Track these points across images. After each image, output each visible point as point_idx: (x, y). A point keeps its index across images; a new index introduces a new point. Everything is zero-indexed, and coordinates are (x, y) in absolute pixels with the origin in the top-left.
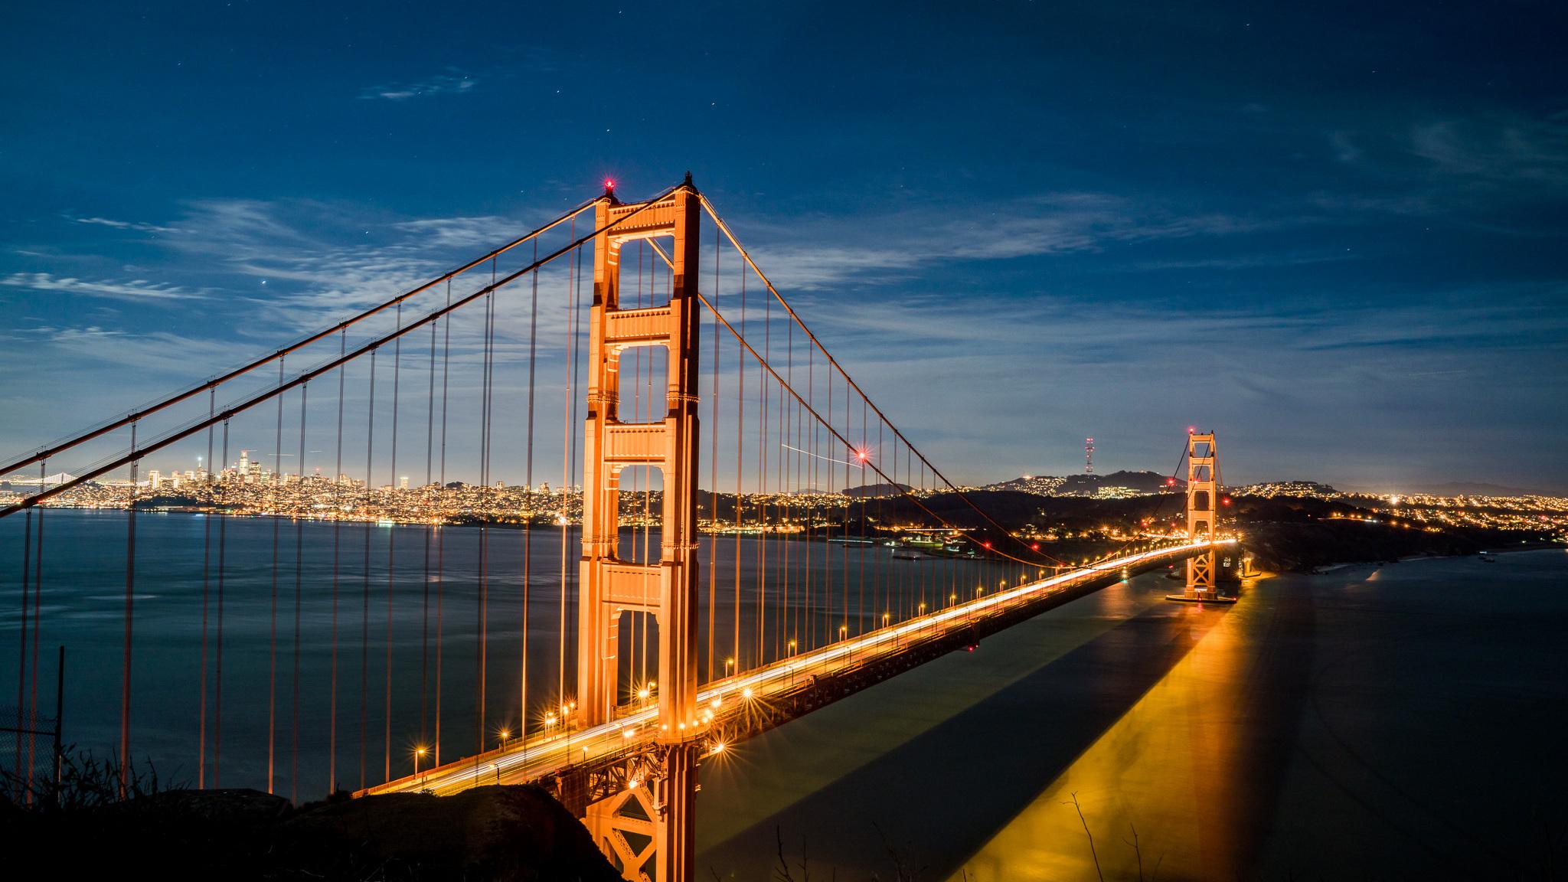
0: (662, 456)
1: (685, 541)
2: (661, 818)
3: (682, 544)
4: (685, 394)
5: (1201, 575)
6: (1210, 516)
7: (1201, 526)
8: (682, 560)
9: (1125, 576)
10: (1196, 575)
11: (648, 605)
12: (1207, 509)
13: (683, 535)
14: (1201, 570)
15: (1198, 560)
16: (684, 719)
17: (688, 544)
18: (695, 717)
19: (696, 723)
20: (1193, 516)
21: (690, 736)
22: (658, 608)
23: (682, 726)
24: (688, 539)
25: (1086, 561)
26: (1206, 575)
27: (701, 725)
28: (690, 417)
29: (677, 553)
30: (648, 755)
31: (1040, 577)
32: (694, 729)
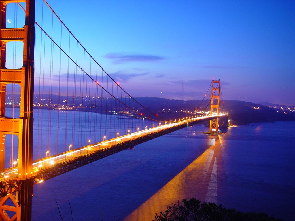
0: (20, 80)
1: (28, 110)
2: (19, 205)
3: (27, 111)
4: (29, 59)
5: (214, 126)
6: (217, 107)
7: (215, 110)
8: (27, 117)
9: (188, 125)
10: (212, 125)
11: (14, 132)
12: (217, 105)
13: (27, 108)
14: (214, 124)
15: (213, 121)
16: (27, 172)
17: (29, 111)
18: (32, 171)
19: (31, 173)
20: (212, 107)
21: (29, 177)
22: (18, 133)
23: (26, 174)
24: (29, 109)
25: (175, 120)
26: (216, 126)
27: (34, 173)
28: (31, 67)
29: (25, 114)
30: (14, 184)
31: (160, 125)
32: (31, 175)
